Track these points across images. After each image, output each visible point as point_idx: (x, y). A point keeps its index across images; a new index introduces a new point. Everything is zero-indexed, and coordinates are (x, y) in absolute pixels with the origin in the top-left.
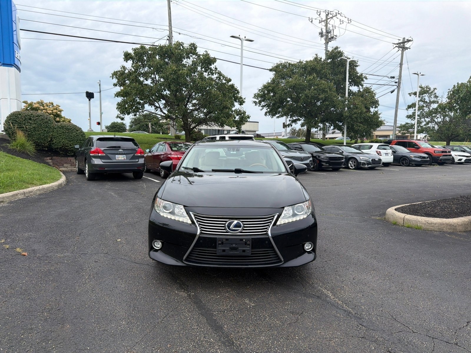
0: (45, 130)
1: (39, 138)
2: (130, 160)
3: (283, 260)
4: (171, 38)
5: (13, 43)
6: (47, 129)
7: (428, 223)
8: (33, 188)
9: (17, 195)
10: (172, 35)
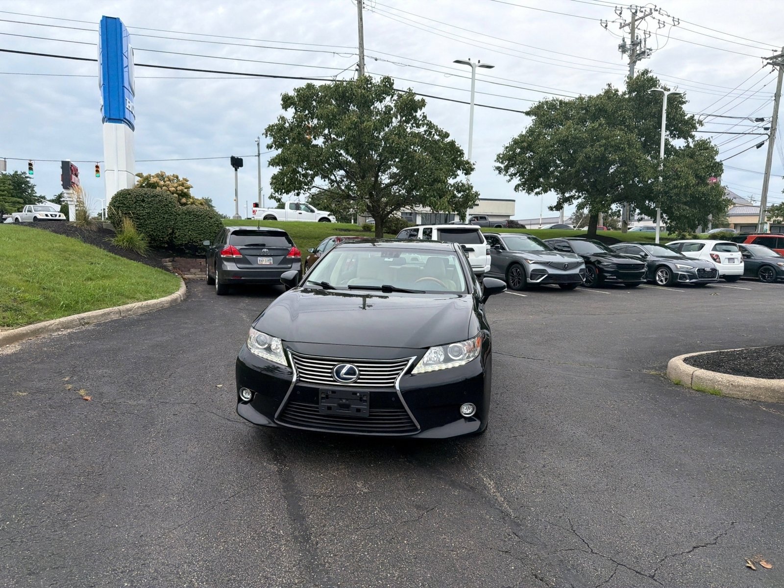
0: (164, 218)
1: (155, 229)
2: (279, 264)
3: (419, 427)
4: (362, 67)
5: (124, 87)
6: (166, 216)
7: (732, 384)
8: (133, 305)
9: (109, 314)
10: (364, 62)
